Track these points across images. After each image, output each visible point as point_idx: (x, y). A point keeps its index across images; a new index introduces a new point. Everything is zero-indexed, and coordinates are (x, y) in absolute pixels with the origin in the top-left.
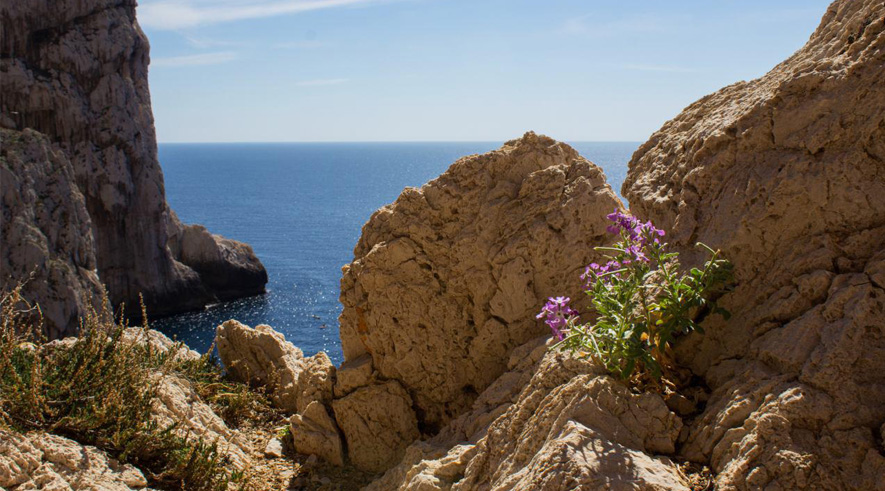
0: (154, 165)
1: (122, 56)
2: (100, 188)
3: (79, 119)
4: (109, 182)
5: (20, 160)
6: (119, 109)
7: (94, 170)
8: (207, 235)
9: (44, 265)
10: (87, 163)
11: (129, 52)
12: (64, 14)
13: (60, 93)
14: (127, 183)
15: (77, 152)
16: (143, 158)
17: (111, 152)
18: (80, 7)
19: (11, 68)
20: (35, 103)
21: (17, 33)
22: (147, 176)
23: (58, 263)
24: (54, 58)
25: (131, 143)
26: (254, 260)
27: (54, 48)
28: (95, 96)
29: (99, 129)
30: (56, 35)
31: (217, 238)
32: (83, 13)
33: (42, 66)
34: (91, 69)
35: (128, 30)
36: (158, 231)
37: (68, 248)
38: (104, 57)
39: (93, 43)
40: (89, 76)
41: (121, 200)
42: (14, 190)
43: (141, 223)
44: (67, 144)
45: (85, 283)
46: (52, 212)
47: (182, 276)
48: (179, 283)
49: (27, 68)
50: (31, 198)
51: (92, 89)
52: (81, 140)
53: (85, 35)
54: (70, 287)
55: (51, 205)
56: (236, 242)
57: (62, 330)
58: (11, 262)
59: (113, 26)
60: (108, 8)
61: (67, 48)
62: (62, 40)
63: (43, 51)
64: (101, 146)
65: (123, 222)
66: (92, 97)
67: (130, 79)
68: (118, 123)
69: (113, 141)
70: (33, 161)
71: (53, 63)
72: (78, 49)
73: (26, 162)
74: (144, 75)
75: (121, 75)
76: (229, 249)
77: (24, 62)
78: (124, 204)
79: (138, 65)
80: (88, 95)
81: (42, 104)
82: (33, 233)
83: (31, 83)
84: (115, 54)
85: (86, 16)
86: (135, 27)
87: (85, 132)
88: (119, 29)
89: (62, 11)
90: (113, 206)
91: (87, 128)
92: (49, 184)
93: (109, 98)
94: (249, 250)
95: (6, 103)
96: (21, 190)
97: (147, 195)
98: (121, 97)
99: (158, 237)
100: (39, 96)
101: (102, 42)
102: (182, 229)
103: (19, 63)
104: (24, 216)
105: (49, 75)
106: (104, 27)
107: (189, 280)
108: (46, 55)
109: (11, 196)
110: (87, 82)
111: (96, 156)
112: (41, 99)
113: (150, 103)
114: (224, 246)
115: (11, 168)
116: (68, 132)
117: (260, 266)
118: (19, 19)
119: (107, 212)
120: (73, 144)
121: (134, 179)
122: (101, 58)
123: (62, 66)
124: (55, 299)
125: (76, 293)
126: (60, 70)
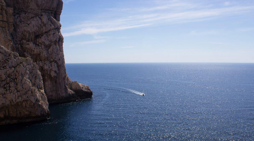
0: (64, 67)
1: (56, 41)
2: (50, 72)
3: (46, 56)
4: (52, 70)
5: (25, 64)
6: (55, 53)
7: (49, 68)
8: (78, 83)
9: (30, 88)
10: (48, 66)
11: (58, 40)
12: (43, 31)
13: (41, 49)
14: (57, 71)
15: (45, 63)
16: (61, 65)
17: (53, 63)
18: (46, 29)
19: (30, 44)
20: (35, 52)
21: (32, 36)
22: (62, 69)
23: (33, 88)
24: (40, 41)
25: (58, 61)
26: (89, 90)
27: (40, 39)
28: (49, 50)
29: (50, 58)
30: (41, 36)
31: (80, 84)
32: (47, 31)
33: (37, 43)
34: (49, 44)
35: (58, 35)
36: (64, 82)
37: (36, 85)
38: (52, 41)
39: (49, 38)
40: (48, 45)
41: (55, 75)
42: (24, 71)
43: (60, 80)
44: (43, 61)
45: (40, 93)
46: (33, 76)
47: (70, 93)
48: (69, 94)
49: (34, 44)
50: (28, 73)
51: (49, 48)
52: (46, 61)
53: (47, 36)
54: (36, 93)
55: (33, 75)
56: (85, 85)
57: (34, 103)
58: (23, 87)
59: (54, 34)
60: (53, 29)
61: (43, 39)
62: (42, 37)
63: (37, 40)
64: (51, 62)
65: (56, 80)
66: (49, 51)
67: (58, 46)
68: (55, 57)
69: (54, 61)
70: (29, 65)
71: (40, 43)
72: (46, 39)
73: (27, 65)
74: (62, 45)
75: (56, 45)
76: (83, 87)
77: (33, 43)
78: (56, 76)
79: (60, 43)
80: (48, 50)
81: (37, 52)
82: (28, 81)
83: (34, 47)
84: (54, 40)
85: (48, 32)
86: (59, 34)
87: (47, 59)
88: (55, 34)
89: (42, 30)
90: (54, 76)
91: (48, 58)
92: (32, 70)
93: (53, 51)
94: (88, 87)
95: (29, 52)
96: (26, 71)
97: (62, 74)
98: (56, 50)
99: (64, 83)
100: (36, 51)
101: (51, 37)
102: (71, 82)
103: (32, 43)
104: (26, 77)
105: (39, 46)
106: (52, 34)
107: (72, 94)
108: (38, 41)
109: (23, 72)
110: (48, 47)
111: (50, 64)
112: (37, 51)
113: (63, 52)
114: (82, 86)
115: (23, 66)
116: (43, 59)
117: (91, 91)
118: (32, 32)
119: (52, 77)
120: (44, 61)
121: (59, 70)
122: (51, 41)
123: (42, 43)
124: (33, 96)
125: (37, 95)
126: (41, 44)
